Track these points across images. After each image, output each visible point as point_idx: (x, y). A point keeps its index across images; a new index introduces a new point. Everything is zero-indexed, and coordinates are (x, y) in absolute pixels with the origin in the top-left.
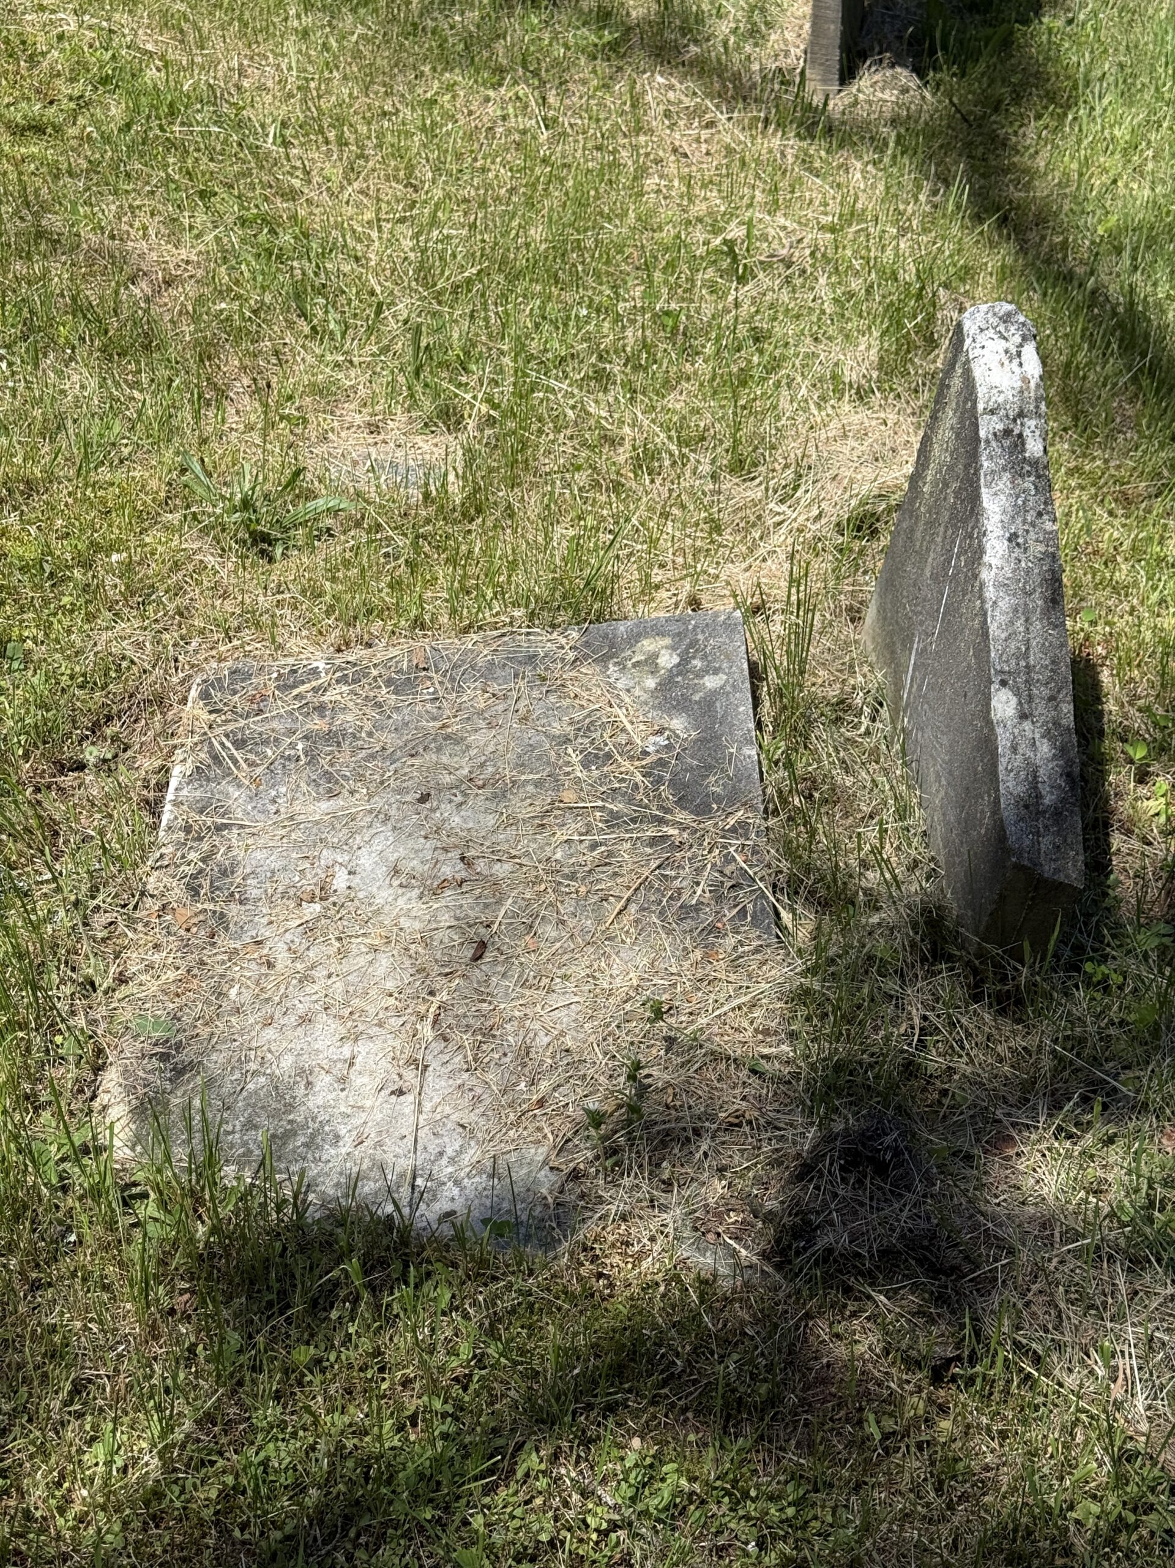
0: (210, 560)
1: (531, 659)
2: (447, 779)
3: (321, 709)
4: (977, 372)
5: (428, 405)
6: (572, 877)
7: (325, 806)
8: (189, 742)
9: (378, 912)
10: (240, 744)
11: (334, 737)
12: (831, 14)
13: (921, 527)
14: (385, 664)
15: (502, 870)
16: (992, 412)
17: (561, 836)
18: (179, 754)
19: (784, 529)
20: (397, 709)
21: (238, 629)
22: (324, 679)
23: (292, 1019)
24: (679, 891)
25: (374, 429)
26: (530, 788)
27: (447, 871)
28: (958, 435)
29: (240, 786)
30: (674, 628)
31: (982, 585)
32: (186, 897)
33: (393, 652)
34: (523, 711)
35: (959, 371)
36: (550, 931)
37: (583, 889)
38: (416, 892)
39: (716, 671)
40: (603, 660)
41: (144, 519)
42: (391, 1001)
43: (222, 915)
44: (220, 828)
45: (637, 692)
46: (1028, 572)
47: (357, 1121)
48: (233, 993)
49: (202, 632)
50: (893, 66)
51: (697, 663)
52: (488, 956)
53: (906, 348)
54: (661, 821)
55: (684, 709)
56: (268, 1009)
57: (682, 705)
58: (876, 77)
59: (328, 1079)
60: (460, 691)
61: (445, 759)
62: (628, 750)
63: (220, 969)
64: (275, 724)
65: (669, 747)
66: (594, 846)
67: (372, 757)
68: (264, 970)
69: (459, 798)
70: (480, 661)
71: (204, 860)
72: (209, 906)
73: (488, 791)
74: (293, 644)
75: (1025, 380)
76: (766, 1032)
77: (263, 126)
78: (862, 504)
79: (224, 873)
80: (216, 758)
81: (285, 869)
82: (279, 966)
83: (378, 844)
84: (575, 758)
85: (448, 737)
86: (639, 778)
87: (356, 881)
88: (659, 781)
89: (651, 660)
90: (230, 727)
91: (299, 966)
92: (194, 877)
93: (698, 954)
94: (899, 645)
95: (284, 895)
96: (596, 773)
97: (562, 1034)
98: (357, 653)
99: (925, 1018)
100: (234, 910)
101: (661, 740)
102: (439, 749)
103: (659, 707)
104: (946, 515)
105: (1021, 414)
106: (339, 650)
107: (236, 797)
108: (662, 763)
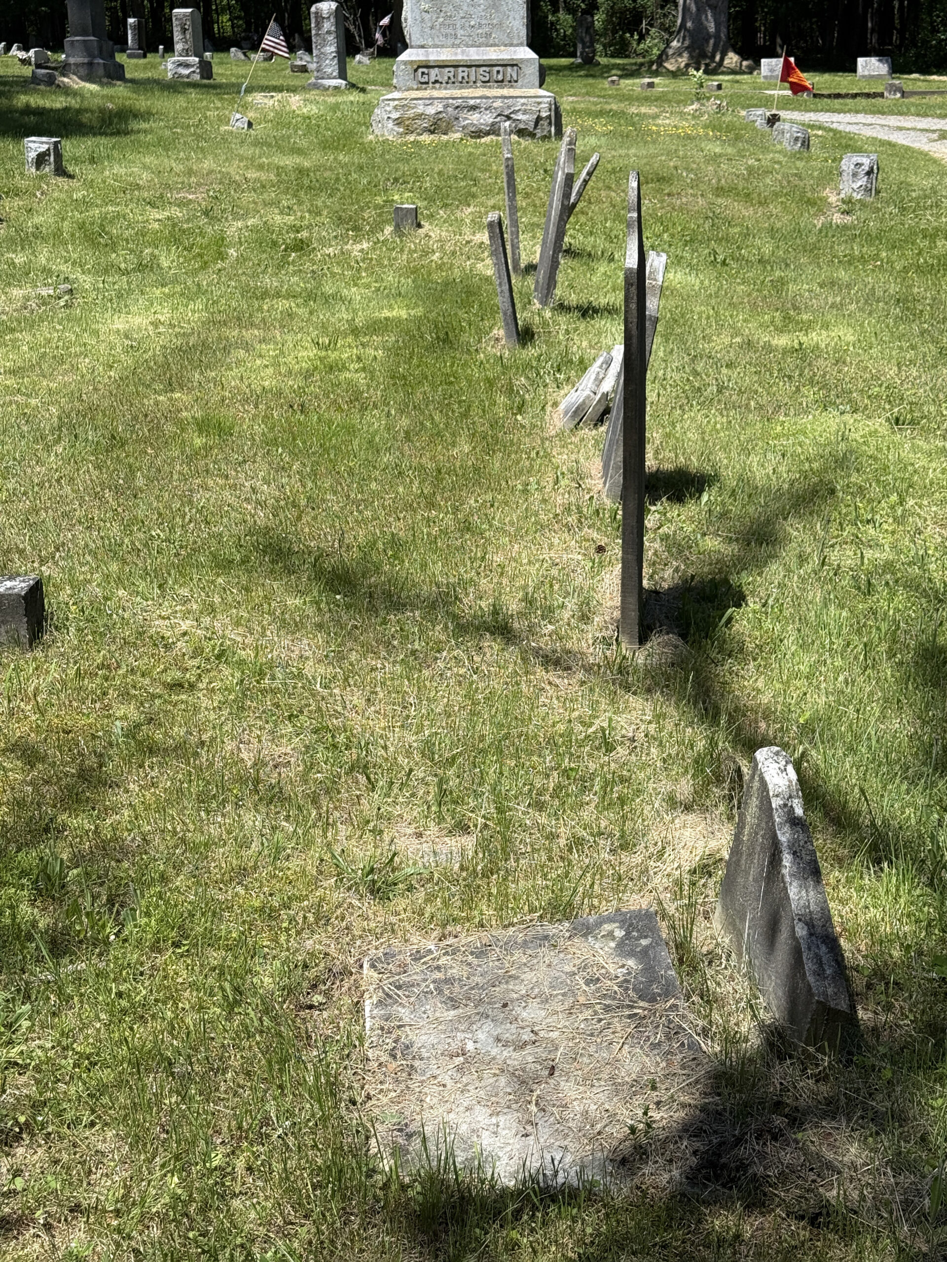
0: (356, 903)
1: (546, 937)
2: (515, 996)
3: (438, 968)
4: (767, 778)
5: (450, 822)
6: (592, 1035)
7: (452, 1013)
8: (371, 988)
9: (494, 1058)
10: (399, 987)
11: (449, 981)
12: (632, 607)
13: (744, 857)
14: (468, 945)
15: (554, 1035)
16: (777, 796)
17: (581, 1017)
18: (366, 995)
19: (660, 874)
20: (479, 966)
21: (382, 934)
22: (435, 954)
23: (462, 1109)
24: (648, 1037)
25: (419, 835)
26: (560, 997)
27: (525, 1037)
28: (760, 809)
29: (404, 1007)
30: (619, 918)
31: (783, 876)
32: (390, 1060)
33: (470, 939)
34: (547, 962)
35: (757, 778)
36: (586, 1060)
37: (599, 1040)
38: (511, 1048)
39: (646, 937)
40: (585, 935)
41: (315, 883)
42: (511, 1097)
43: (412, 1066)
44: (399, 1027)
45: (606, 949)
46: (804, 868)
47: (509, 1148)
48: (428, 1100)
49: (361, 937)
50: (668, 633)
51: (635, 934)
52: (557, 1074)
53: (707, 783)
54: (632, 1007)
55: (633, 956)
56: (448, 1105)
57: (631, 954)
58: (660, 640)
59: (487, 1133)
60: (512, 955)
61: (511, 987)
62: (607, 976)
63: (418, 1090)
64: (415, 977)
65: (629, 973)
66: (600, 1020)
67: (472, 988)
68: (441, 1088)
69: (524, 1004)
70: (519, 941)
71: (395, 1042)
72: (404, 1062)
73: (538, 1000)
74: (414, 939)
75: (790, 781)
76: (705, 1093)
77: (313, 678)
78: (702, 859)
79: (407, 1047)
80: (387, 995)
81: (439, 1043)
82: (449, 1087)
83: (486, 1028)
84: (582, 982)
85: (510, 977)
86: (616, 988)
87: (478, 1045)
88: (627, 989)
89: (610, 935)
90: (391, 980)
91: (459, 1085)
92: (392, 1050)
93: (664, 1064)
94: (737, 921)
95: (442, 1054)
96: (593, 988)
97: (603, 1104)
98: (451, 941)
99: (781, 1084)
100: (417, 1063)
101: (624, 971)
102: (507, 982)
103: (619, 955)
104: (759, 848)
105: (790, 797)
106: (440, 940)
107: (404, 1013)
108: (627, 981)
